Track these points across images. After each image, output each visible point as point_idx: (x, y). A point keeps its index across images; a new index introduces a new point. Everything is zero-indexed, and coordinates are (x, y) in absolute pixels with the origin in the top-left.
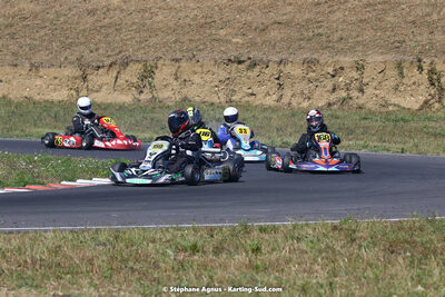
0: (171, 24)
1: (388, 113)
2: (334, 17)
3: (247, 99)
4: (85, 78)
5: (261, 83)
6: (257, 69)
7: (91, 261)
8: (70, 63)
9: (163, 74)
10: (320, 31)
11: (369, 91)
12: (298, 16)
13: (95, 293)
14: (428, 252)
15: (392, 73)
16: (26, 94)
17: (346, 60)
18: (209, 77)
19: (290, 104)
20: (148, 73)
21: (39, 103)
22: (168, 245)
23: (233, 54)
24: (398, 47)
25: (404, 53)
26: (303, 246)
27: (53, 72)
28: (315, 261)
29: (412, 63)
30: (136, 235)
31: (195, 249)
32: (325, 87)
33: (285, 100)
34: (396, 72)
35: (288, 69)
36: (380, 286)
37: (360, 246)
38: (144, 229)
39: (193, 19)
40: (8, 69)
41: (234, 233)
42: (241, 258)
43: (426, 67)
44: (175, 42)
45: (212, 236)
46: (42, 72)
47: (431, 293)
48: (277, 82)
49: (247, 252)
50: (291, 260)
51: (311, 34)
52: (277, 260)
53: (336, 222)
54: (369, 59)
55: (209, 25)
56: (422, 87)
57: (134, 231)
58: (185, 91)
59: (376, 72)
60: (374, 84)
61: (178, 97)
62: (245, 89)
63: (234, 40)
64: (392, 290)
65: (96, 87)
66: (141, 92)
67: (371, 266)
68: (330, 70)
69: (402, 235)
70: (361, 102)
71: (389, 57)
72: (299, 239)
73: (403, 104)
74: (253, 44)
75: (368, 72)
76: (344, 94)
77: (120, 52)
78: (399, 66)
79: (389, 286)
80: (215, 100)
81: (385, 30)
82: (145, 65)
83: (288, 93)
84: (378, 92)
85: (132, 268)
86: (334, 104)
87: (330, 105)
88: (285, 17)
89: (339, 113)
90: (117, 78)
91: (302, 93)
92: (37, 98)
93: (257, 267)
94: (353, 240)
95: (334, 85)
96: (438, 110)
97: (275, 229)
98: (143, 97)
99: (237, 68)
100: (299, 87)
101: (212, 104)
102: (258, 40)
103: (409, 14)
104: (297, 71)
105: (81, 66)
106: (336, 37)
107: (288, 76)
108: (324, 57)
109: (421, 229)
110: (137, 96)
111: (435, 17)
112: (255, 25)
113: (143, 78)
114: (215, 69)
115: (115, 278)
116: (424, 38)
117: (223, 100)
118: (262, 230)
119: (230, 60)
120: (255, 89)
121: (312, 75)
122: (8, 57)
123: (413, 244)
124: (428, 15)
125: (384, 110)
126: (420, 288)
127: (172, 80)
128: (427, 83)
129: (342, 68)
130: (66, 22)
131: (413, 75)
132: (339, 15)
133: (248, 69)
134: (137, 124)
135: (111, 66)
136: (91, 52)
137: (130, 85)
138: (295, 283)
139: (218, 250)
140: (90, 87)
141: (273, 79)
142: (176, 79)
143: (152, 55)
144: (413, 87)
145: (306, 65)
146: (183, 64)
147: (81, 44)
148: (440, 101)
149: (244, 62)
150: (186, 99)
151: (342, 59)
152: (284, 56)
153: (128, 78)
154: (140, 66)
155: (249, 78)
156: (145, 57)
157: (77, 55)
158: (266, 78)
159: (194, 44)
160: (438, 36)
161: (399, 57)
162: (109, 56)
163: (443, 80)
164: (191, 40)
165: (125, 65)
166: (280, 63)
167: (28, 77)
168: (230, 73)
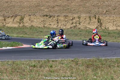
0: (28, 6)
1: (87, 30)
2: (72, 4)
3: (49, 26)
4: (5, 20)
6: (52, 18)
7: (6, 69)
8: (1, 16)
9: (26, 19)
11: (81, 24)
12: (63, 4)
13: (8, 78)
14: (97, 67)
15: (88, 19)
17: (76, 16)
18: (38, 20)
19: (60, 27)
20: (22, 19)
22: (27, 65)
23: (45, 14)
24: (89, 12)
25: (91, 14)
26: (64, 65)
28: (67, 69)
29: (93, 16)
30: (19, 63)
31: (34, 66)
32: (70, 23)
33: (59, 26)
34: (89, 19)
35: (60, 18)
36: (84, 76)
37: (79, 66)
38: (21, 61)
39: (34, 4)
41: (45, 62)
42: (47, 69)
43: (97, 18)
44: (29, 10)
45: (39, 63)
47: (98, 78)
48: (57, 21)
49: (49, 67)
50: (60, 69)
51: (66, 9)
52: (57, 69)
53: (73, 59)
54: (82, 15)
55: (39, 6)
56: (96, 23)
57: (18, 61)
58: (32, 24)
59: (83, 19)
60: (83, 22)
61: (30, 25)
62: (48, 23)
63: (45, 10)
64: (88, 78)
65: (8, 22)
66: (20, 24)
67: (82, 71)
68: (71, 18)
69: (90, 63)
70: (79, 27)
71: (87, 15)
72: (63, 64)
73: (91, 28)
74: (50, 11)
75: (81, 19)
76: (75, 25)
77: (15, 13)
78: (90, 17)
79: (87, 76)
80: (40, 26)
81: (86, 8)
82: (21, 17)
83: (60, 24)
84: (84, 24)
85: (17, 71)
86: (72, 27)
87: (71, 28)
88: (59, 4)
89: (74, 30)
90: (14, 20)
91: (64, 24)
93: (51, 71)
94: (77, 64)
95: (72, 22)
96: (100, 29)
97: (56, 61)
98: (21, 25)
99: (46, 18)
100: (63, 23)
101: (39, 27)
102: (52, 10)
103: (92, 3)
104: (62, 18)
105: (4, 17)
106: (73, 9)
107: (60, 20)
108: (70, 15)
109: (96, 61)
111: (99, 4)
112: (51, 6)
114: (40, 18)
115: (13, 74)
116: (97, 10)
117: (42, 26)
118: (53, 61)
120: (51, 23)
123: (93, 65)
124: (98, 4)
125: (85, 29)
126: (95, 77)
127: (28, 21)
128: (97, 22)
129: (74, 18)
131: (94, 20)
132: (74, 3)
133: (49, 18)
134: (19, 32)
135: (12, 17)
136: (7, 13)
137: (17, 22)
138: (62, 76)
139: (41, 67)
140: (6, 22)
141: (56, 20)
142: (30, 20)
143: (23, 14)
144: (94, 23)
145: (65, 17)
146: (32, 16)
147: (4, 11)
148: (101, 27)
149: (48, 16)
150: (32, 26)
151: (74, 15)
152: (59, 14)
153: (17, 20)
154: (20, 17)
155: (49, 20)
156: (21, 14)
157: (3, 14)
158: (54, 20)
159: (35, 11)
160: (100, 9)
161: (90, 15)
162: (12, 14)
163: (101, 21)
164: (34, 10)
165: (16, 16)
166: (58, 16)
168: (44, 19)
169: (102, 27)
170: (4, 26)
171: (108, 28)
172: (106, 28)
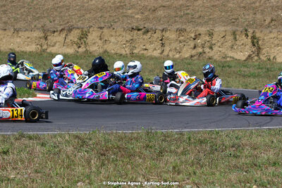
0: (100, 6)
1: (227, 62)
2: (197, 3)
3: (142, 52)
4: (46, 38)
5: (151, 43)
6: (149, 34)
8: (37, 29)
9: (93, 36)
10: (188, 11)
11: (216, 48)
12: (176, 2)
15: (230, 38)
16: (11, 47)
17: (202, 30)
18: (120, 39)
19: (168, 55)
20: (84, 36)
21: (18, 52)
23: (134, 25)
24: (234, 22)
25: (237, 26)
27: (27, 34)
29: (242, 32)
32: (189, 45)
33: (165, 53)
34: (232, 37)
35: (167, 34)
39: (114, 3)
40: (1, 32)
43: (250, 35)
44: (101, 17)
46: (20, 34)
48: (161, 42)
51: (182, 13)
54: (216, 29)
55: (122, 7)
56: (248, 47)
58: (106, 46)
59: (220, 37)
60: (219, 44)
61: (101, 50)
62: (141, 46)
63: (136, 16)
65: (52, 44)
66: (79, 47)
68: (193, 35)
70: (211, 55)
71: (229, 28)
73: (237, 57)
74: (147, 19)
75: (215, 37)
76: (200, 50)
77: (68, 23)
78: (234, 33)
80: (124, 53)
81: (226, 11)
82: (82, 31)
83: (167, 49)
84: (220, 49)
86: (195, 56)
87: (192, 56)
88: (168, 3)
90: (66, 38)
91: (176, 49)
92: (17, 49)
95: (195, 45)
96: (256, 61)
98: (80, 50)
99: (137, 33)
100: (174, 45)
101: (121, 55)
102: (151, 16)
103: (242, 2)
104: (171, 35)
105: (44, 31)
106: (197, 15)
107: (168, 39)
108: (189, 27)
110: (77, 49)
111: (257, 4)
112: (149, 8)
113: (80, 38)
114: (124, 34)
116: (250, 17)
117: (128, 52)
119: (133, 28)
120: (148, 46)
121: (182, 38)
122: (1, 25)
124: (254, 3)
125: (225, 60)
127: (98, 40)
128: (250, 44)
129: (200, 34)
130: (37, 4)
131: (243, 39)
133: (143, 34)
135: (61, 31)
136: (51, 22)
137: (73, 43)
140: (49, 44)
141: (158, 40)
142: (101, 39)
143: (86, 25)
144: (242, 46)
145: (178, 33)
146: (105, 30)
147: (45, 17)
148: (258, 55)
149: (141, 29)
151: (200, 29)
152: (165, 26)
153: (72, 38)
154: (79, 31)
155: (144, 39)
156: (82, 26)
157: (42, 24)
158: (154, 39)
159: (112, 18)
160: (259, 16)
161: (234, 28)
162: (61, 25)
163: (260, 43)
164: (110, 16)
165: (70, 30)
166: (163, 31)
167: (12, 36)
168: (133, 36)
169: (261, 57)
170: (44, 51)
171: (274, 58)
172: (269, 59)
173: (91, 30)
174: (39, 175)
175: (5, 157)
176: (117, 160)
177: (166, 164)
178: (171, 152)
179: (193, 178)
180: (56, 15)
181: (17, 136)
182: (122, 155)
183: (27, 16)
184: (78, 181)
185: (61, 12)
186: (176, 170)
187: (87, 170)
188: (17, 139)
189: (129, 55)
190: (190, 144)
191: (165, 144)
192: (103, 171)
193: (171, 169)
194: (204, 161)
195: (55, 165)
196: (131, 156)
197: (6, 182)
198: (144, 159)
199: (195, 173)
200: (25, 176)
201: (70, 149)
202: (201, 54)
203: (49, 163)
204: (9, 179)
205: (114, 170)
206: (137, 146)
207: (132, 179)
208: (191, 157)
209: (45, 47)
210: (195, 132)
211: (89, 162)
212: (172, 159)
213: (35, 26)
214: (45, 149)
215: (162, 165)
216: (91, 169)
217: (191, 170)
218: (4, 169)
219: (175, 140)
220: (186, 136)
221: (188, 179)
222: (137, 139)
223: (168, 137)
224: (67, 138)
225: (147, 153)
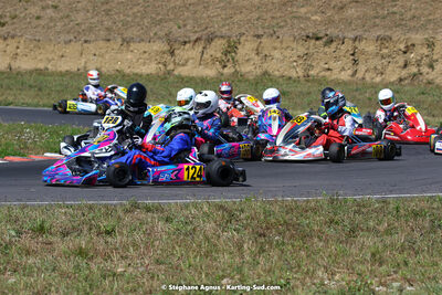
0: (256, 2)
3: (323, 73)
4: (172, 53)
5: (337, 59)
6: (334, 45)
8: (159, 38)
9: (246, 49)
10: (395, 9)
11: (438, 67)
16: (117, 67)
17: (417, 38)
18: (288, 53)
19: (363, 79)
20: (231, 49)
21: (129, 76)
23: (311, 31)
27: (144, 46)
32: (397, 62)
33: (359, 75)
35: (361, 46)
40: (101, 43)
44: (258, 19)
46: (133, 46)
48: (352, 57)
51: (386, 12)
54: (439, 37)
55: (291, 3)
58: (265, 65)
61: (259, 72)
62: (322, 64)
63: (313, 18)
65: (182, 61)
66: (225, 66)
68: (402, 47)
70: (430, 77)
74: (330, 22)
75: (437, 48)
76: (414, 70)
77: (206, 28)
80: (294, 75)
82: (229, 42)
83: (362, 68)
86: (405, 79)
87: (401, 80)
89: (408, 88)
90: (203, 52)
91: (375, 68)
92: (127, 71)
95: (406, 61)
98: (226, 71)
99: (314, 44)
100: (372, 63)
101: (290, 78)
102: (336, 17)
104: (369, 47)
105: (169, 42)
106: (409, 15)
107: (363, 52)
108: (397, 34)
110: (221, 70)
112: (333, 3)
113: (226, 53)
114: (294, 45)
117: (301, 74)
119: (308, 37)
120: (332, 64)
121: (385, 51)
122: (102, 32)
127: (253, 55)
129: (413, 45)
133: (325, 46)
135: (196, 41)
136: (179, 28)
137: (215, 60)
140: (177, 61)
141: (348, 55)
142: (258, 54)
143: (235, 31)
145: (379, 42)
146: (264, 40)
147: (171, 20)
149: (321, 38)
150: (265, 73)
151: (413, 36)
152: (359, 33)
153: (213, 52)
154: (224, 41)
155: (325, 54)
156: (229, 33)
157: (166, 30)
158: (342, 53)
159: (275, 21)
162: (196, 32)
164: (273, 18)
165: (210, 40)
166: (355, 40)
167: (120, 51)
168: (308, 49)
170: (170, 72)
173: (242, 39)
174: (163, 267)
175: (109, 239)
176: (283, 243)
177: (361, 250)
178: (368, 230)
179: (404, 271)
180: (188, 18)
181: (128, 207)
182: (292, 236)
183: (142, 18)
184: (223, 277)
185: (195, 13)
186: (377, 259)
187: (237, 259)
188: (127, 211)
189: (302, 79)
190: (398, 218)
191: (359, 218)
192: (262, 260)
193: (368, 257)
194: (421, 244)
195: (187, 252)
196: (305, 237)
197: (111, 278)
198: (327, 241)
199: (406, 264)
200: (141, 270)
201: (210, 226)
202: (415, 75)
203: (177, 248)
204: (114, 275)
205: (280, 258)
206: (315, 222)
207: (307, 273)
208: (400, 238)
209: (171, 67)
210: (406, 199)
211: (240, 247)
212: (370, 241)
213: (155, 34)
214: (171, 227)
215: (354, 251)
216: (243, 257)
217: (400, 258)
218: (107, 257)
219: (375, 211)
220: (392, 206)
221: (395, 272)
222: (314, 210)
223: (364, 206)
224: (206, 209)
225: (330, 231)
